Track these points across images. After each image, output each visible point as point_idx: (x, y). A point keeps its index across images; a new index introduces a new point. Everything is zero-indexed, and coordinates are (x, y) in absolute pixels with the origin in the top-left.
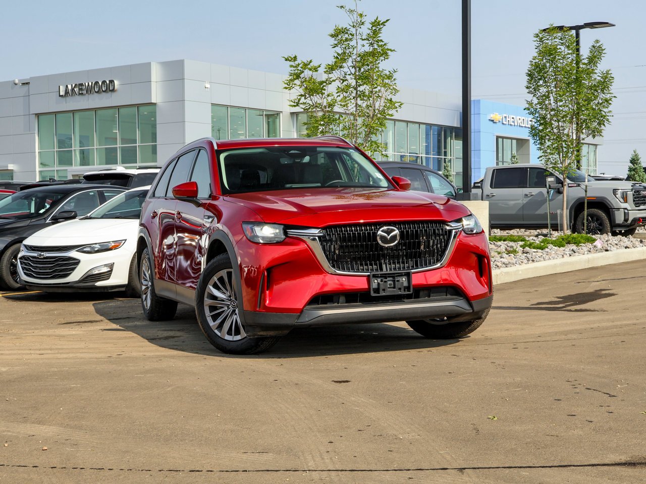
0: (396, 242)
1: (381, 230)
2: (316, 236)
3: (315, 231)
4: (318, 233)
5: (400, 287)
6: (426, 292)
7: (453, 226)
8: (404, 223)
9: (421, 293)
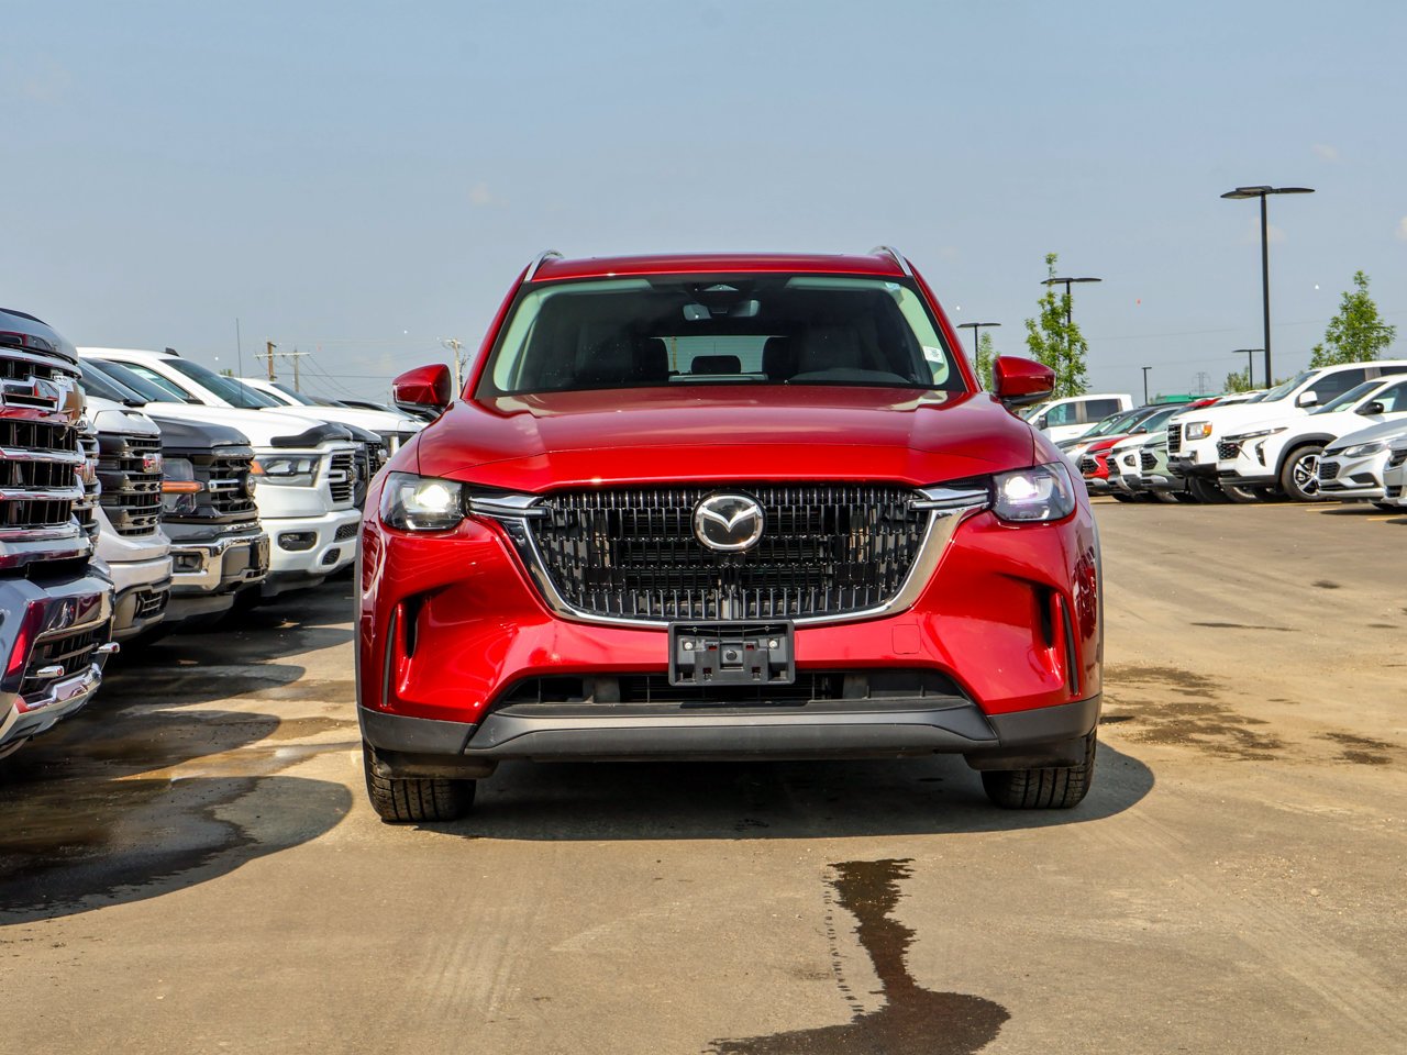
0: (752, 539)
1: (706, 503)
2: (522, 516)
3: (523, 502)
4: (529, 508)
5: (755, 664)
6: (861, 683)
7: (932, 498)
8: (779, 486)
9: (848, 685)
